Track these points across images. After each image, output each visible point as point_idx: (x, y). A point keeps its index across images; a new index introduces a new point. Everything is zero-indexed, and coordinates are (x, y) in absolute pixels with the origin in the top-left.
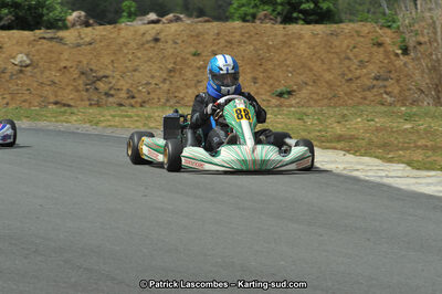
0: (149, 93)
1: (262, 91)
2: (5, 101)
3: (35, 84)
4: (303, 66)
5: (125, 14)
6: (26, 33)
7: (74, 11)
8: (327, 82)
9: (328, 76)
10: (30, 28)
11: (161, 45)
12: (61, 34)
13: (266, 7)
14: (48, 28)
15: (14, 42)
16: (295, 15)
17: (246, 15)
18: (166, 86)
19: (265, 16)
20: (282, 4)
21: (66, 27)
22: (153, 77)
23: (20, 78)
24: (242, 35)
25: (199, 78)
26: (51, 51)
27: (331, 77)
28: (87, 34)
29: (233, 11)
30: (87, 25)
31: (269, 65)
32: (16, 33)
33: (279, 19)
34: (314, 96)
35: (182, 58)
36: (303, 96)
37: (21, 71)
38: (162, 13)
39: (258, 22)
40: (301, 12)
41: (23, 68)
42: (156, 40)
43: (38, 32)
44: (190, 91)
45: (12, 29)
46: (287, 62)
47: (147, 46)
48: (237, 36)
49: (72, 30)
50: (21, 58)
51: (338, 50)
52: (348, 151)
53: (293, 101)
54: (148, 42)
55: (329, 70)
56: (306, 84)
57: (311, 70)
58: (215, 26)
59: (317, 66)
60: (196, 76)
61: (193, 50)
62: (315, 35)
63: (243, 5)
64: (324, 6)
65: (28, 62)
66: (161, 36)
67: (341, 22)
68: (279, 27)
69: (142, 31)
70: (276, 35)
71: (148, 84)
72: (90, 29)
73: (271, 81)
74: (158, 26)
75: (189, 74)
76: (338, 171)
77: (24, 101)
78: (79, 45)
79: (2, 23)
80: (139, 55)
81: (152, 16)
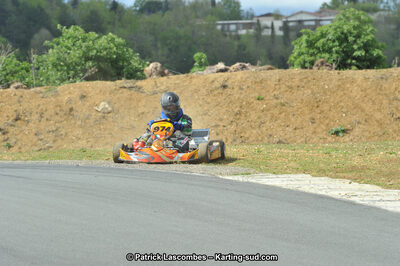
0: (217, 134)
1: (319, 130)
2: (89, 144)
3: (116, 128)
4: (356, 106)
5: (196, 64)
6: (108, 83)
7: (151, 62)
8: (377, 121)
9: (378, 116)
10: (112, 78)
11: (228, 91)
12: (139, 83)
13: (323, 55)
14: (128, 78)
15: (98, 91)
16: (349, 61)
17: (305, 62)
18: (233, 127)
19: (322, 63)
20: (337, 52)
21: (143, 78)
22: (221, 120)
23: (103, 124)
24: (301, 80)
25: (262, 120)
26: (130, 99)
27: (381, 117)
28: (162, 84)
29: (293, 59)
30: (162, 74)
31: (326, 107)
32: (99, 84)
33: (334, 66)
34: (367, 134)
35: (248, 103)
36: (356, 134)
37: (104, 117)
38: (229, 63)
39: (315, 68)
40: (354, 58)
41: (105, 114)
42: (225, 87)
43: (119, 82)
44: (254, 132)
45: (96, 79)
46: (342, 104)
47: (216, 92)
48: (296, 82)
49: (149, 80)
50: (103, 105)
51: (388, 92)
52: (355, 180)
53: (347, 138)
54: (217, 89)
55: (379, 110)
56: (359, 123)
57: (363, 111)
58: (277, 73)
59: (368, 107)
60: (259, 118)
61: (257, 95)
62: (367, 79)
63: (303, 54)
64: (376, 53)
65: (110, 109)
66: (229, 83)
67: (390, 67)
68: (334, 73)
69: (211, 80)
70: (331, 80)
71: (217, 126)
72: (165, 78)
73: (327, 121)
74: (225, 74)
75: (253, 116)
76: (339, 197)
77: (107, 144)
78: (155, 93)
79: (87, 75)
80: (209, 100)
81: (221, 65)
